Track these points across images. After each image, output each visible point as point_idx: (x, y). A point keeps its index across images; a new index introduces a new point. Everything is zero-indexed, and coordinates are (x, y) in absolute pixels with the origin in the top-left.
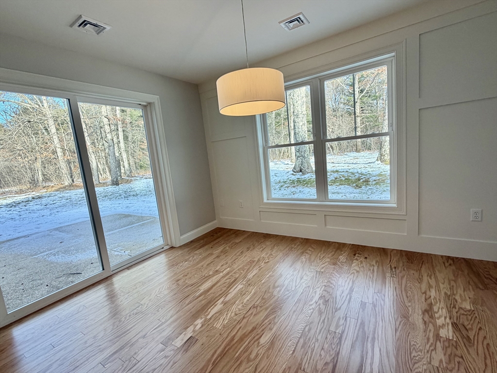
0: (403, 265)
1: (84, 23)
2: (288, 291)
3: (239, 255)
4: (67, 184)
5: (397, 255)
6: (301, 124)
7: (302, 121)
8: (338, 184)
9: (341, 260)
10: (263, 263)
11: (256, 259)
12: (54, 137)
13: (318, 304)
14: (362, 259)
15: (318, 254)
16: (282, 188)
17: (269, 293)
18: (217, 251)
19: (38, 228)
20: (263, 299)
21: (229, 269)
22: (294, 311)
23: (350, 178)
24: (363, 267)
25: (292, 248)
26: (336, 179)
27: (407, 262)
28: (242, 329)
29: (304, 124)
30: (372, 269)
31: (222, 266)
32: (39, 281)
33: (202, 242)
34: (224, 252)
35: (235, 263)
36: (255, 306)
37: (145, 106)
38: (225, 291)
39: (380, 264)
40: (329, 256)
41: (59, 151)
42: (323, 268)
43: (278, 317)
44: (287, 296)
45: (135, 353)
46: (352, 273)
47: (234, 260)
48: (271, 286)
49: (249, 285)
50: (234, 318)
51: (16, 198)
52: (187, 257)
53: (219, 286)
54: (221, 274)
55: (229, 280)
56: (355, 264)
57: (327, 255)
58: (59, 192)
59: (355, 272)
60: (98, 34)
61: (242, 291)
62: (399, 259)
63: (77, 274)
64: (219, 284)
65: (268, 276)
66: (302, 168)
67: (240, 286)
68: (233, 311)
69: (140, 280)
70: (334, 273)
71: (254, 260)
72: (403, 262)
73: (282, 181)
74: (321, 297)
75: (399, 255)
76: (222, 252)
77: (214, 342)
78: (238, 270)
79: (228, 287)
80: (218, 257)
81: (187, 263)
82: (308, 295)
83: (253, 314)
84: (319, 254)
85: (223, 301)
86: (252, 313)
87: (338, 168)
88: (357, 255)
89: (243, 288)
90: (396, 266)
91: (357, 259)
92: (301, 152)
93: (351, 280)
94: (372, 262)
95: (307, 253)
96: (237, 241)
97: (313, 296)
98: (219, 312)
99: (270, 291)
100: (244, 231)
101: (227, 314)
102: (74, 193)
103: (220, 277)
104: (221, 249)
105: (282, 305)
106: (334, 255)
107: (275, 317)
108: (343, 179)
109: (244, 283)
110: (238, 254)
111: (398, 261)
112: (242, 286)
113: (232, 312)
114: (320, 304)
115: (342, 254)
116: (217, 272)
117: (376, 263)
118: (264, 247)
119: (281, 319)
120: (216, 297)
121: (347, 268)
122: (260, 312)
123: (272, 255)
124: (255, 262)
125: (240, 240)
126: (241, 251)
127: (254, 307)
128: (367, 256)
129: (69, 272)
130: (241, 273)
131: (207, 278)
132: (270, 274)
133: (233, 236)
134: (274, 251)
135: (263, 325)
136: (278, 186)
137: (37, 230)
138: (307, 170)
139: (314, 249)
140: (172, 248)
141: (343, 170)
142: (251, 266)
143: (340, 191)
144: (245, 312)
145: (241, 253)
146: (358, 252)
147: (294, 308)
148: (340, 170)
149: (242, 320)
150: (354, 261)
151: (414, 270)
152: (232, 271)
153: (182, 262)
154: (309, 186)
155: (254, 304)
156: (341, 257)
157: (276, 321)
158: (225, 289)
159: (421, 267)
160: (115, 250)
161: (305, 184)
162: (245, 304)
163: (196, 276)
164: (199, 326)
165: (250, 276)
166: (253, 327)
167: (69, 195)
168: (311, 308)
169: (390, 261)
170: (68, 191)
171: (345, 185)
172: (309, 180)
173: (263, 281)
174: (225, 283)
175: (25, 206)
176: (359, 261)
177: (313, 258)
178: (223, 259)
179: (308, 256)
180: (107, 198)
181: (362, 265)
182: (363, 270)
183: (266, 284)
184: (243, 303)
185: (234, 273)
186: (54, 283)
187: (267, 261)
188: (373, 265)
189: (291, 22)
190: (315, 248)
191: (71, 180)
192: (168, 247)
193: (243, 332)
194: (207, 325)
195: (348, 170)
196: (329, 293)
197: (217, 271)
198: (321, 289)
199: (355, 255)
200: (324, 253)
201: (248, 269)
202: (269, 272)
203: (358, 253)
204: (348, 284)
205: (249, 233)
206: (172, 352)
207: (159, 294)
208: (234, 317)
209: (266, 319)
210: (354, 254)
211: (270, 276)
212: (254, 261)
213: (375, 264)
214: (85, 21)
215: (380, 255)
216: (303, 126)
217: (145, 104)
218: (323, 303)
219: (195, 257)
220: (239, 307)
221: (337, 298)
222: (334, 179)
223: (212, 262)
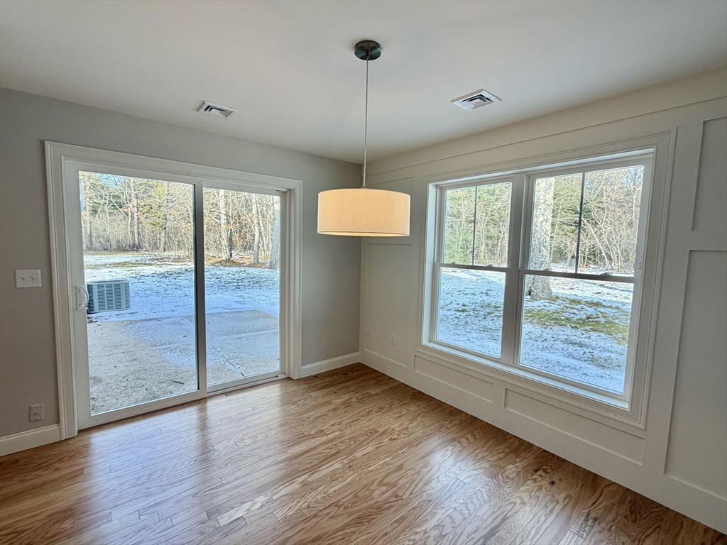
0: (613, 521)
1: (209, 108)
2: (396, 497)
3: (363, 416)
4: (224, 258)
5: (613, 498)
6: (541, 219)
7: (543, 215)
8: (588, 328)
9: (507, 473)
10: (387, 439)
11: (381, 430)
12: (221, 201)
13: (427, 535)
14: (545, 483)
15: (475, 450)
16: (489, 318)
17: (369, 490)
18: (338, 401)
19: (173, 311)
20: (356, 496)
21: (338, 433)
22: (386, 534)
23: (616, 321)
24: (538, 497)
25: (443, 426)
26: (588, 318)
27: (626, 517)
28: (304, 532)
29: (546, 221)
30: (550, 507)
31: (333, 425)
32: (142, 381)
33: (328, 379)
34: (347, 405)
35: (351, 426)
36: (340, 503)
37: (284, 193)
38: (315, 465)
39: (571, 504)
40: (492, 459)
41: (223, 217)
42: (470, 477)
43: (359, 533)
44: (390, 504)
45: (175, 514)
46: (512, 503)
47: (352, 422)
48: (378, 481)
49: (350, 467)
50: (303, 511)
51: (170, 267)
52: (298, 399)
53: (312, 456)
54: (325, 438)
55: (328, 450)
56: (527, 487)
57: (489, 456)
58: (213, 267)
59: (519, 501)
60: (226, 116)
61: (335, 474)
62: (613, 505)
63: (180, 383)
64: (314, 452)
65: (382, 462)
66: (532, 289)
67: (338, 466)
68: (308, 501)
69: (231, 414)
70: (481, 492)
71: (379, 429)
72: (617, 513)
73: (493, 304)
74: (438, 526)
75: (617, 498)
76: (344, 403)
77: (261, 537)
78: (349, 439)
79: (322, 462)
80: (335, 410)
81: (293, 406)
82: (421, 515)
83: (330, 515)
84: (478, 451)
85: (303, 481)
86: (329, 513)
87: (605, 297)
88: (540, 472)
89: (339, 469)
90: (598, 516)
91: (535, 480)
92: (535, 263)
93: (503, 515)
94: (559, 494)
95: (460, 442)
96: (373, 392)
97: (427, 520)
98: (291, 495)
99: (372, 488)
100: (391, 378)
101: (298, 502)
102: (227, 272)
103: (320, 442)
104: (346, 397)
105: (374, 516)
106: (501, 459)
107: (354, 532)
108: (603, 320)
109: (346, 462)
110: (361, 414)
111: (608, 510)
112: (340, 466)
113: (305, 502)
114: (429, 537)
115: (516, 463)
116: (322, 433)
117: (565, 498)
118: (404, 413)
119: (361, 539)
120: (300, 471)
121: (508, 490)
122: (340, 515)
123: (407, 429)
124: (378, 434)
125: (377, 392)
126: (368, 410)
127: (336, 505)
128: (556, 479)
129: (174, 379)
130: (350, 445)
131: (305, 438)
132: (386, 460)
133: (373, 382)
134: (415, 424)
135: (333, 538)
136: (483, 313)
137: (170, 314)
138: (540, 294)
139: (475, 439)
140: (289, 378)
141: (609, 304)
142: (368, 438)
143: (587, 341)
144: (321, 508)
145: (368, 412)
146: (545, 467)
147: (389, 529)
148: (604, 303)
149: (311, 519)
150: (529, 482)
151: (629, 536)
152: (340, 438)
153: (289, 403)
154: (535, 321)
155: (339, 501)
156: (511, 466)
157: (352, 538)
158: (316, 462)
159: (648, 536)
160: (231, 361)
161: (531, 316)
162: (328, 495)
163: (293, 429)
164: (258, 505)
165: (359, 454)
166: (318, 536)
167: (221, 272)
168: (412, 538)
169: (594, 503)
170: (222, 268)
171: (601, 332)
172: (539, 311)
173: (370, 469)
174: (322, 453)
175: (175, 279)
176: (539, 484)
177: (464, 454)
178: (339, 415)
179: (458, 448)
180: (258, 285)
181: (537, 494)
182: (534, 504)
183: (373, 474)
184: (326, 493)
185: (341, 442)
186: (154, 389)
187: (395, 437)
188: (557, 501)
189: (471, 100)
190: (478, 436)
191: (229, 254)
192: (283, 376)
193: (303, 538)
194: (267, 507)
195: (620, 305)
196: (455, 523)
197: (322, 431)
198: (446, 511)
199: (536, 471)
200: (487, 451)
201: (363, 441)
202: (387, 457)
203: (544, 470)
204: (495, 519)
205: (396, 384)
206: (211, 529)
207: (239, 442)
208: (304, 509)
209: (342, 530)
210: (535, 468)
211: (385, 463)
212: (376, 432)
213: (561, 501)
214: (209, 106)
215: (582, 486)
216: (544, 223)
217: (284, 190)
218: (435, 537)
219: (306, 402)
220: (319, 497)
221: (462, 537)
222: (584, 317)
223: (323, 416)
